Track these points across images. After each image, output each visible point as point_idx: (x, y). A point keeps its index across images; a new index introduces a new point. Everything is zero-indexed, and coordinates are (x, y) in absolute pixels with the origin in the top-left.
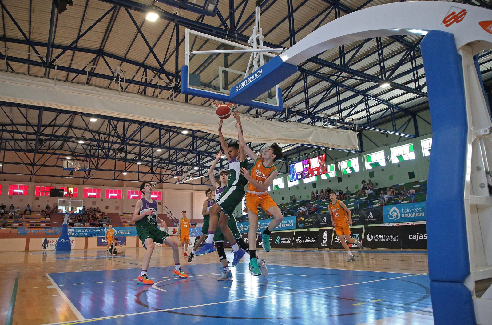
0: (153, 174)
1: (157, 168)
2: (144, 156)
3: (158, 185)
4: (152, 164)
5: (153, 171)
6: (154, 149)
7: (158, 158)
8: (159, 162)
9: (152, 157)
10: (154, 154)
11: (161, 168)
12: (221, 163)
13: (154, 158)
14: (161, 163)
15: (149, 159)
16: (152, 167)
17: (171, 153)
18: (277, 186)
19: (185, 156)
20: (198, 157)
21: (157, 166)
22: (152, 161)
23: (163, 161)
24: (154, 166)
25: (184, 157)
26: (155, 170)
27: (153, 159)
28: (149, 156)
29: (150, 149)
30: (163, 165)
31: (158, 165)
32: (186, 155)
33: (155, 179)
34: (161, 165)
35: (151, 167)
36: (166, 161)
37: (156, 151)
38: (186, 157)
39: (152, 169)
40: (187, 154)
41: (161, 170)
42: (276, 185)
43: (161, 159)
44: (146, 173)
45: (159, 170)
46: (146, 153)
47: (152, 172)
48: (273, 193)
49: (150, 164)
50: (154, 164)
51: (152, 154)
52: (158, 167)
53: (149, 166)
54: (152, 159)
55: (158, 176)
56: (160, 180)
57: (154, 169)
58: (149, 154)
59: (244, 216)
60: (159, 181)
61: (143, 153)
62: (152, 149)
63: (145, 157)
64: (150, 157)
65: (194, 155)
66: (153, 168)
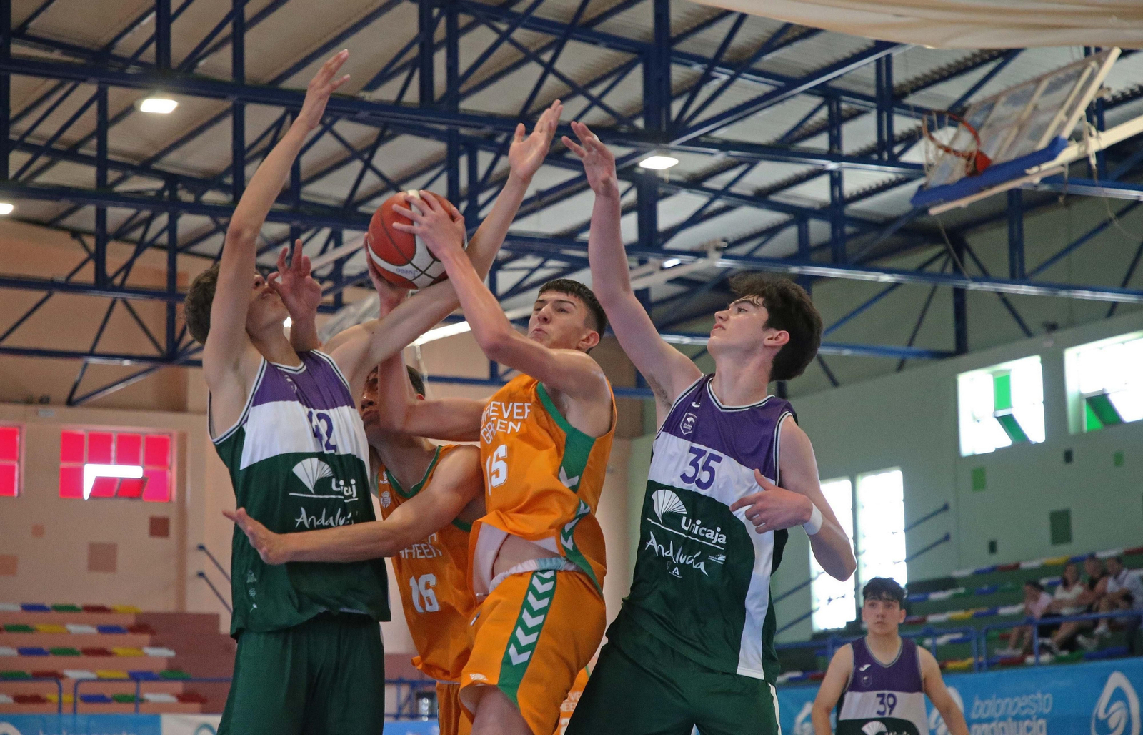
0: (104, 299)
1: (141, 246)
2: (36, 151)
3: (147, 384)
4: (101, 217)
5: (110, 270)
6: (116, 95)
7: (145, 167)
8: (155, 203)
9: (102, 162)
10: (120, 140)
11: (174, 248)
12: (646, 211)
13: (117, 165)
14: (176, 208)
15: (81, 175)
16: (103, 237)
17: (251, 133)
18: (1099, 403)
19: (366, 154)
20: (463, 162)
21: (137, 234)
22: (103, 194)
23: (186, 196)
24: (121, 235)
25: (357, 165)
26: (128, 267)
27: (112, 175)
28: (72, 154)
29: (87, 90)
30: (189, 223)
31: (148, 222)
32: (373, 149)
33: (119, 333)
34: (171, 227)
35: (91, 242)
36: (211, 197)
37: (130, 109)
38: (368, 165)
39: (99, 257)
40: (381, 140)
41: (172, 263)
42: (1091, 389)
43: (172, 180)
44: (50, 286)
45: (154, 261)
46: (48, 128)
47: (102, 283)
48: (1068, 457)
49: (86, 217)
50: (117, 215)
51: (101, 133)
52: (153, 244)
53: (76, 234)
54: (101, 177)
55: (153, 311)
56: (163, 344)
57: (117, 255)
58: (73, 134)
59: (826, 634)
60: (151, 351)
61: (24, 125)
62: (101, 98)
63: (42, 160)
64: (86, 160)
65: (435, 147)
66: (112, 246)
